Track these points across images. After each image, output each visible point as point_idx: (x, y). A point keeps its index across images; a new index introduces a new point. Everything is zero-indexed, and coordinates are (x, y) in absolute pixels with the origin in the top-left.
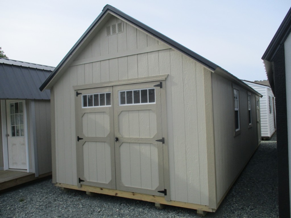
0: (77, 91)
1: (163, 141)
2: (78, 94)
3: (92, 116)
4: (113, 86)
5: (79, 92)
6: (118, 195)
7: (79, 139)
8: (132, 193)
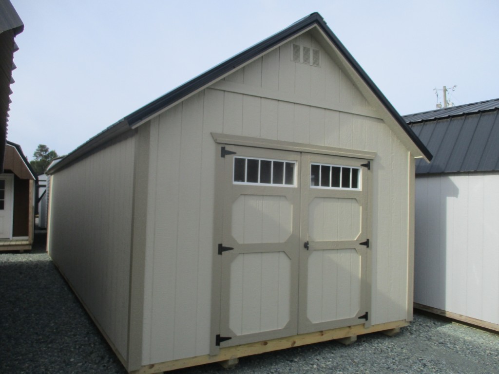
0: (223, 146)
1: (366, 243)
2: (224, 153)
3: (256, 203)
4: (301, 152)
5: (228, 148)
6: (296, 345)
7: (221, 249)
8: (320, 333)
